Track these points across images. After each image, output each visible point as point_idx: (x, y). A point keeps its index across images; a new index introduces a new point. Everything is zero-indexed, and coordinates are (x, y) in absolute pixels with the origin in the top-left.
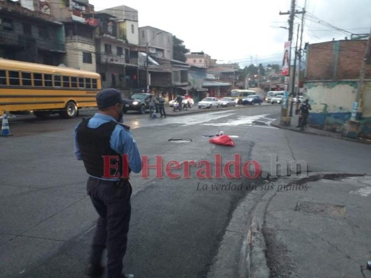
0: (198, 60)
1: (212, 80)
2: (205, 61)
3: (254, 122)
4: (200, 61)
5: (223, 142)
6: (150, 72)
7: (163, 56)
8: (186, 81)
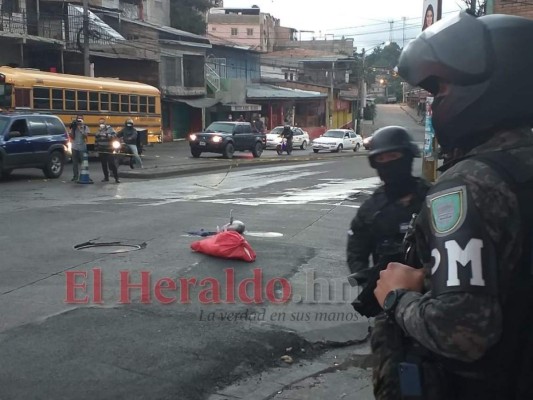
0: (242, 29)
1: (275, 81)
2: (263, 33)
3: (355, 195)
4: (250, 32)
5: (222, 250)
6: (93, 59)
7: (141, 17)
8: (200, 84)
